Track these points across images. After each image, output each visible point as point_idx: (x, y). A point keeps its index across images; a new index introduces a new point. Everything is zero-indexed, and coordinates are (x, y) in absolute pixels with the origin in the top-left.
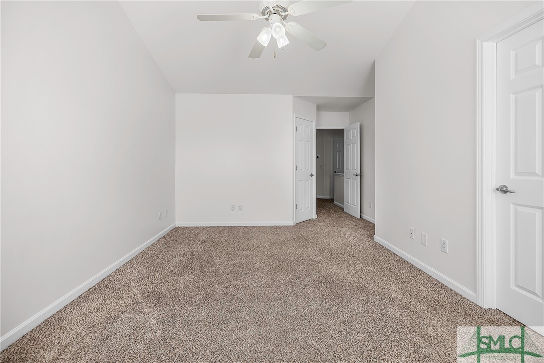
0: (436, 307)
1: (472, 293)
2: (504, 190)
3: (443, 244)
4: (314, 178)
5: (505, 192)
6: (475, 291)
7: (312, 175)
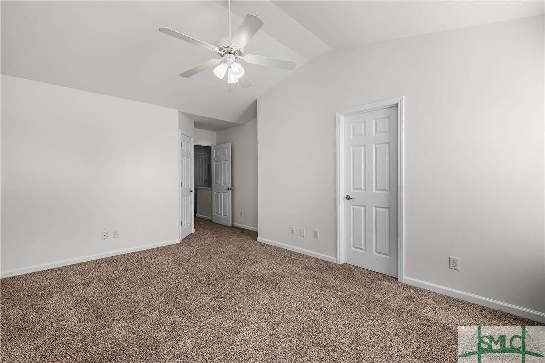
0: (324, 271)
1: (334, 258)
2: (348, 198)
3: (315, 233)
4: (193, 192)
5: (349, 199)
6: (336, 257)
7: (191, 191)
